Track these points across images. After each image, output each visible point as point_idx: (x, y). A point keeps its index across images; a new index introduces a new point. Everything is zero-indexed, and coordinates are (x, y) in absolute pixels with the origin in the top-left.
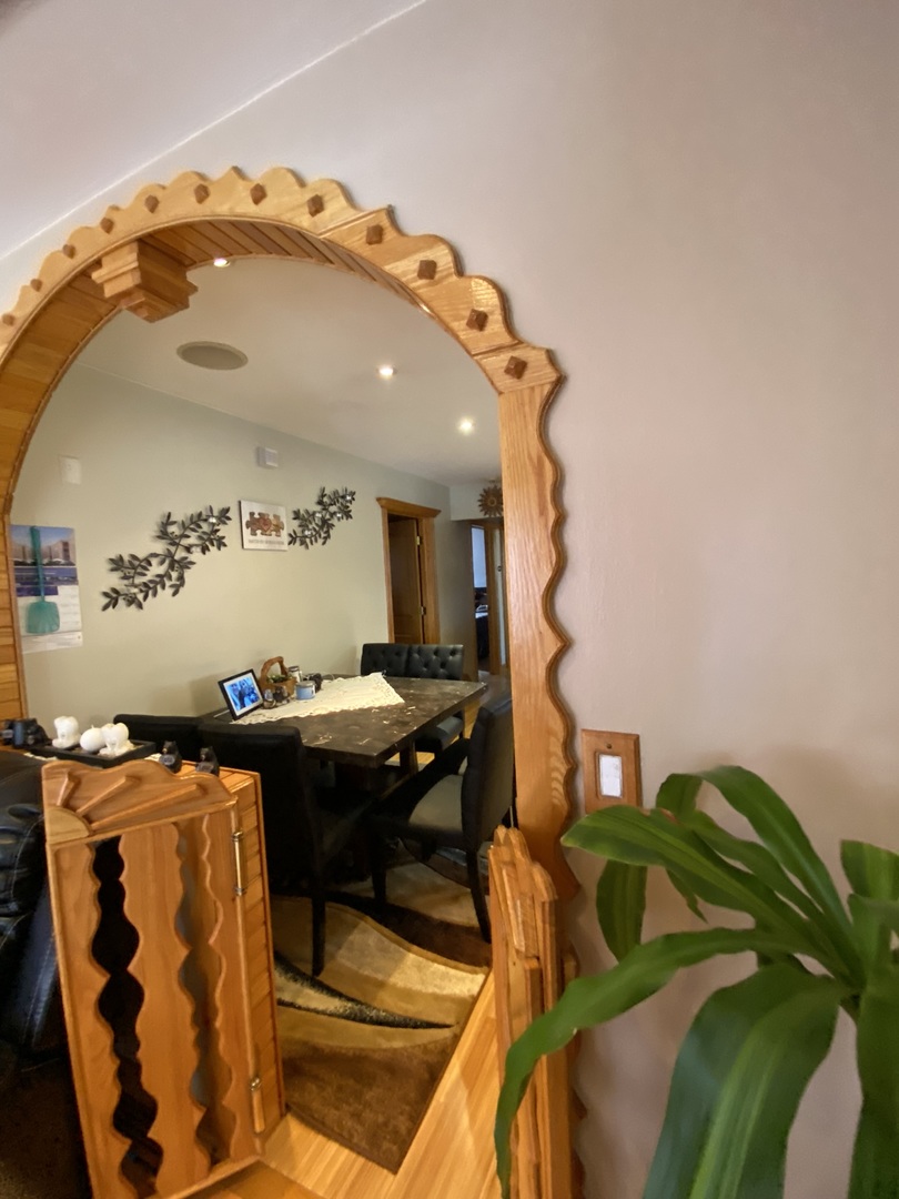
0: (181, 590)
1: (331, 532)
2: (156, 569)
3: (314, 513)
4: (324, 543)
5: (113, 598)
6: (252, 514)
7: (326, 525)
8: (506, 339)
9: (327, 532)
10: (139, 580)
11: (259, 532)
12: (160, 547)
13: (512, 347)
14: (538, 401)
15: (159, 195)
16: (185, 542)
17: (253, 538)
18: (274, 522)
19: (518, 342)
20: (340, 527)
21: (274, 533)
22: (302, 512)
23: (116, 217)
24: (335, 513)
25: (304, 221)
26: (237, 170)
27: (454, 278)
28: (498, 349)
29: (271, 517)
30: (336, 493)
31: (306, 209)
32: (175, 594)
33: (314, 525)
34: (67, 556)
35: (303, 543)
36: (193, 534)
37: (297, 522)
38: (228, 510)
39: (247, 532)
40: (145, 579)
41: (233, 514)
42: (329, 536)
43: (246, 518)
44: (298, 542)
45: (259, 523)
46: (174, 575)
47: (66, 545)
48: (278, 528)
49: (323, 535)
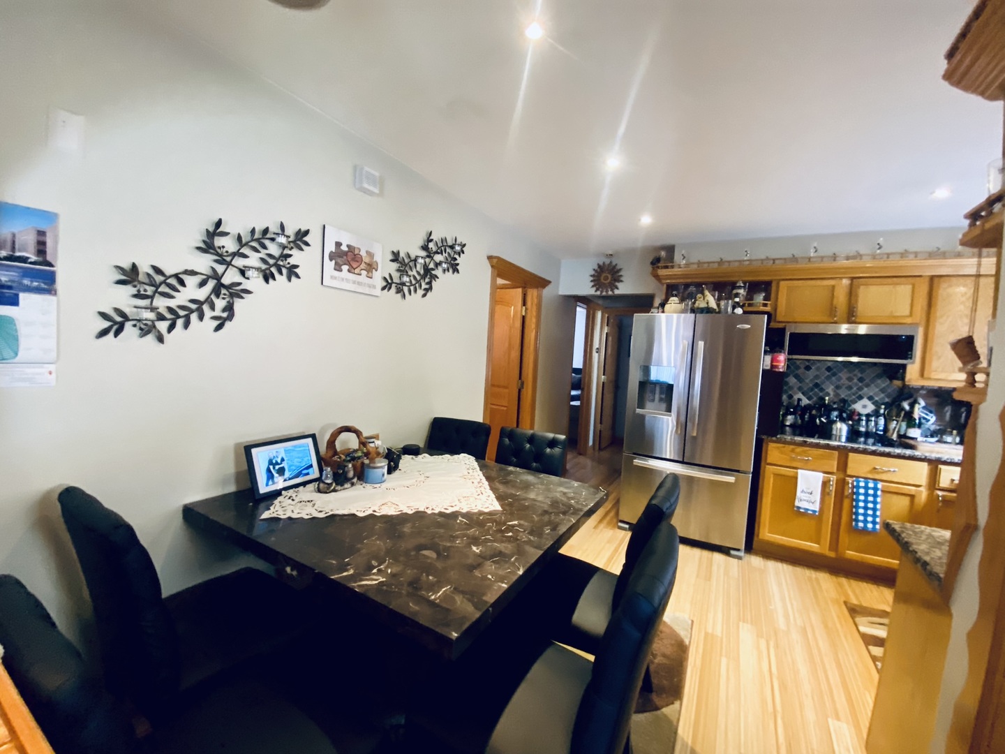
0: (229, 324)
2: (192, 292)
3: (416, 258)
4: (424, 295)
5: (115, 322)
6: (338, 244)
7: (429, 275)
9: (429, 283)
11: (345, 268)
12: (201, 263)
16: (240, 262)
17: (337, 273)
18: (366, 259)
20: (445, 281)
21: (364, 273)
22: (402, 255)
24: (440, 263)
29: (363, 253)
30: (444, 240)
32: (217, 328)
33: (414, 273)
34: (41, 252)
35: (399, 291)
37: (394, 266)
38: (306, 233)
39: (329, 265)
40: (171, 303)
41: (313, 239)
42: (431, 288)
43: (330, 247)
44: (393, 289)
45: (347, 258)
46: (220, 303)
48: (371, 267)
49: (424, 286)
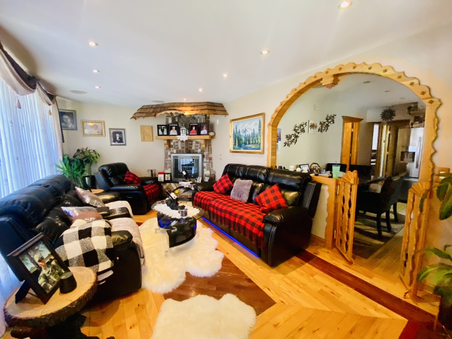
0: (296, 143)
1: (329, 128)
2: (293, 138)
3: (325, 122)
4: (326, 131)
5: (285, 144)
6: (311, 124)
7: (327, 126)
8: (429, 96)
9: (327, 128)
10: (290, 140)
11: (312, 128)
12: (294, 132)
13: (431, 98)
14: (435, 108)
15: (342, 67)
16: (298, 131)
17: (311, 130)
18: (315, 125)
19: (432, 97)
20: (331, 126)
21: (315, 129)
22: (322, 122)
23: (329, 71)
24: (330, 122)
25: (382, 73)
26: (364, 63)
27: (418, 86)
28: (427, 98)
29: (315, 124)
30: (331, 115)
31: (383, 71)
32: (295, 144)
33: (324, 126)
34: (280, 135)
35: (321, 131)
36: (299, 129)
37: (321, 125)
38: (306, 123)
39: (310, 128)
40: (291, 140)
41: (307, 124)
42: (328, 129)
43: (310, 125)
44: (320, 131)
45: (313, 126)
46: (295, 139)
47: (280, 132)
48: (316, 127)
49: (326, 129)
